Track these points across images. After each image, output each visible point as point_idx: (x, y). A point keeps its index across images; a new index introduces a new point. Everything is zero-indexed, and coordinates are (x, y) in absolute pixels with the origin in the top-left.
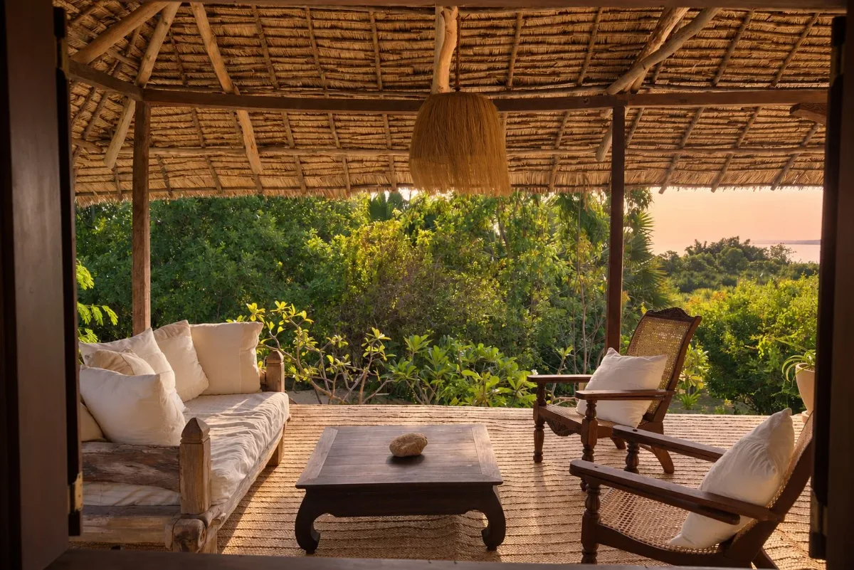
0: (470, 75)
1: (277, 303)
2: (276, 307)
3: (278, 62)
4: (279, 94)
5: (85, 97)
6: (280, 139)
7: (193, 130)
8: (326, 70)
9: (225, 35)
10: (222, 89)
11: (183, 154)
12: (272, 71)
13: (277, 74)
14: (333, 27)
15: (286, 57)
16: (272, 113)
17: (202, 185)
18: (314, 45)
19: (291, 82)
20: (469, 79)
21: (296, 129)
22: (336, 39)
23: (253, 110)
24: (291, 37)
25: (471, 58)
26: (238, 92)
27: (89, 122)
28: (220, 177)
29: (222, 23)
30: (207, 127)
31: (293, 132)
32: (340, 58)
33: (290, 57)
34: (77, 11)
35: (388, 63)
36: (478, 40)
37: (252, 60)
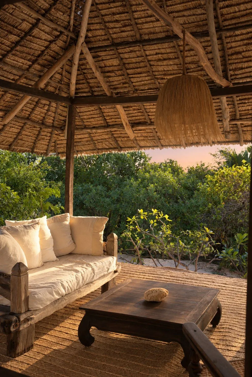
0: (243, 71)
1: (153, 210)
2: (152, 212)
3: (133, 77)
4: (136, 95)
5: (48, 105)
6: (143, 120)
7: (100, 118)
8: (157, 79)
9: (105, 67)
10: (107, 95)
11: (99, 131)
12: (131, 83)
13: (134, 84)
14: (157, 54)
15: (136, 74)
16: (136, 105)
17: (112, 147)
18: (148, 65)
19: (142, 88)
20: (243, 73)
21: (150, 114)
22: (159, 60)
23: (126, 105)
24: (136, 62)
25: (242, 60)
26: (115, 96)
27: (54, 117)
28: (118, 142)
29: (103, 60)
30: (107, 116)
31: (149, 115)
32: (164, 71)
33: (139, 74)
34: (30, 63)
35: (191, 70)
36: (244, 48)
37: (120, 78)
